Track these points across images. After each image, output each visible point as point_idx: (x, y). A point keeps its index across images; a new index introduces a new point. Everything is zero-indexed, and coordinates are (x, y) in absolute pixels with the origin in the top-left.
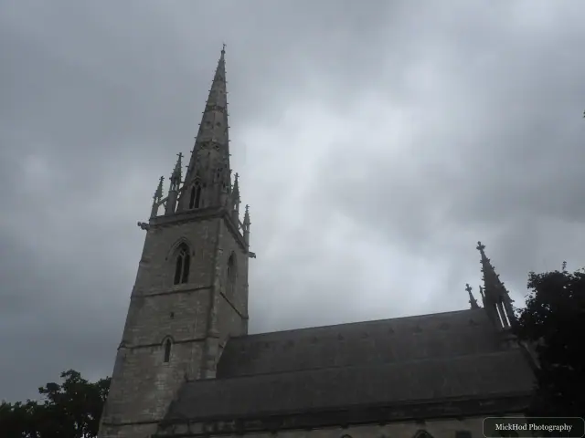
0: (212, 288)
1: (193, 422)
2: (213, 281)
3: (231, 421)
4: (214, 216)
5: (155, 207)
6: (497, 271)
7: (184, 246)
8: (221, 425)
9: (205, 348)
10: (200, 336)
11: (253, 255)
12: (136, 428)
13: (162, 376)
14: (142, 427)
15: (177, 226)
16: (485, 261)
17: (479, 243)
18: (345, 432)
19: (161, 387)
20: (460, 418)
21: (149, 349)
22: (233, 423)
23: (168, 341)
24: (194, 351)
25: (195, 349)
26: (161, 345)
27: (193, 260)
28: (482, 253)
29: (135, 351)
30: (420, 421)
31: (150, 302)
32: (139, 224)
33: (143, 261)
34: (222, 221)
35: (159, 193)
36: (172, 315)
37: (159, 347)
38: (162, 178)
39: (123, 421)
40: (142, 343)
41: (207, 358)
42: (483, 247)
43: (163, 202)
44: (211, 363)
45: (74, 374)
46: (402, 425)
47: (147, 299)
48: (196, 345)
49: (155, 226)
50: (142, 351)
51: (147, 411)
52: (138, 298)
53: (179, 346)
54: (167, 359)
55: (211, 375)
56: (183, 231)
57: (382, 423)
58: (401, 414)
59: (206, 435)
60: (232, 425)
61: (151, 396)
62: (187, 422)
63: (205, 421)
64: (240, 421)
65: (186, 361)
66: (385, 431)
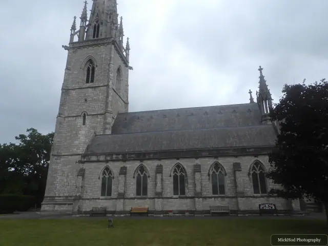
0: (108, 86)
1: (100, 155)
2: (108, 82)
3: (119, 155)
4: (108, 43)
5: (72, 36)
6: (267, 83)
7: (90, 61)
8: (114, 156)
9: (105, 118)
10: (102, 112)
11: (131, 68)
12: (70, 157)
13: (82, 132)
14: (73, 157)
15: (86, 49)
16: (262, 77)
17: (260, 67)
18: (178, 161)
19: (82, 138)
20: (236, 156)
21: (74, 118)
22: (121, 156)
23: (85, 114)
24: (99, 120)
25: (100, 118)
26: (80, 116)
27: (96, 69)
28: (261, 72)
29: (66, 119)
30: (216, 157)
31: (73, 93)
32: (63, 46)
33: (67, 69)
34: (113, 46)
35: (73, 28)
36: (86, 100)
37: (79, 117)
38: (75, 18)
39: (63, 154)
40: (70, 115)
41: (106, 123)
42: (262, 69)
43: (76, 33)
44: (108, 126)
45: (34, 130)
46: (207, 159)
47: (72, 91)
49: (73, 48)
50: (72, 119)
51: (75, 150)
52: (66, 91)
53: (90, 117)
54: (84, 123)
55: (109, 132)
56: (90, 52)
57: (197, 158)
58: (207, 154)
59: (107, 161)
60: (120, 157)
61: (77, 142)
62: (97, 155)
63: (106, 155)
64: (124, 155)
65: (95, 125)
66: (198, 162)
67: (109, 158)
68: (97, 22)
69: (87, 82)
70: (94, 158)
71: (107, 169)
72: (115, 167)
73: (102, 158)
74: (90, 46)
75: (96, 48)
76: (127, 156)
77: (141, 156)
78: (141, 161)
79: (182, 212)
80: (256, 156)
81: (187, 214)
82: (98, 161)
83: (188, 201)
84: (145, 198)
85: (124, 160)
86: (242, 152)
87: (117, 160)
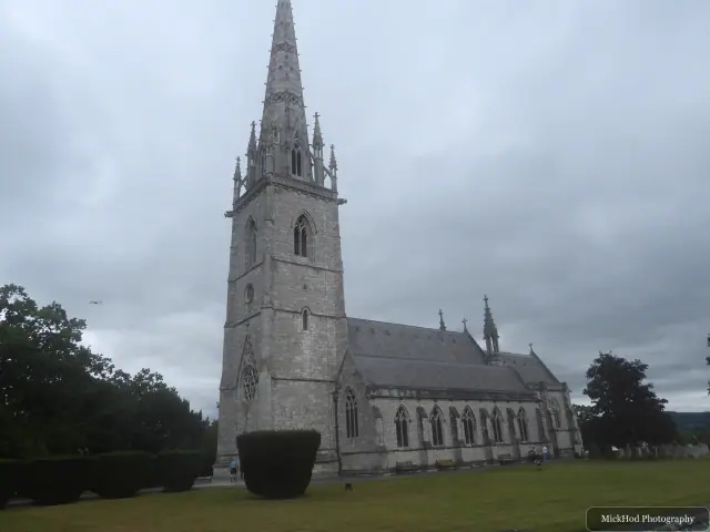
1: (392, 389)
3: (413, 390)
7: (302, 218)
8: (408, 392)
10: (333, 313)
12: (291, 383)
13: (307, 341)
15: (296, 194)
16: (487, 310)
18: (467, 403)
19: (307, 352)
20: (508, 401)
21: (291, 316)
23: (306, 311)
25: (329, 324)
26: (300, 313)
28: (486, 303)
30: (495, 401)
31: (283, 268)
36: (305, 288)
37: (298, 315)
40: (283, 308)
47: (282, 265)
48: (330, 321)
50: (284, 315)
51: (298, 371)
53: (317, 319)
54: (305, 327)
57: (481, 400)
58: (488, 397)
59: (401, 398)
60: (414, 392)
61: (298, 358)
62: (386, 387)
63: (399, 388)
64: (418, 391)
65: (323, 332)
66: (482, 405)
67: (402, 394)
68: (296, 146)
69: (297, 253)
70: (386, 393)
71: (401, 409)
72: (411, 406)
73: (395, 393)
74: (304, 192)
75: (312, 198)
76: (422, 393)
77: (435, 395)
78: (435, 400)
79: (479, 463)
80: (520, 402)
81: (485, 464)
82: (391, 397)
83: (479, 450)
84: (443, 448)
85: (419, 399)
86: (511, 397)
87: (411, 398)
